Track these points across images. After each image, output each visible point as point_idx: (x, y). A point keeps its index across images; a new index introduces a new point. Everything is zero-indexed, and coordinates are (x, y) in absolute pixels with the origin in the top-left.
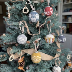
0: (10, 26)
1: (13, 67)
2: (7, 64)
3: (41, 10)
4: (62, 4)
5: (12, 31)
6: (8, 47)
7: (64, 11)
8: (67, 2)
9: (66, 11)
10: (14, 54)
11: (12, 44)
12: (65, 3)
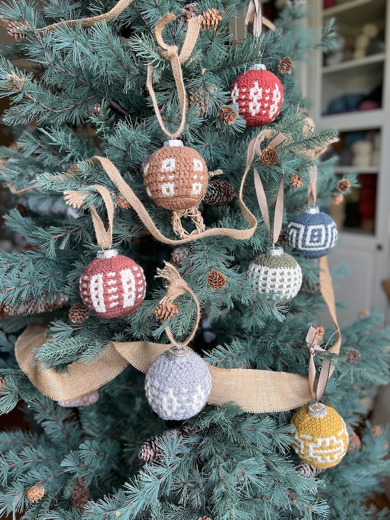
0: (32, 203)
1: (57, 447)
2: (19, 433)
3: (212, 91)
4: (319, 70)
5: (41, 232)
6: (20, 327)
7: (331, 110)
8: (345, 60)
9: (339, 106)
10: (61, 367)
11: (41, 310)
12: (336, 64)
